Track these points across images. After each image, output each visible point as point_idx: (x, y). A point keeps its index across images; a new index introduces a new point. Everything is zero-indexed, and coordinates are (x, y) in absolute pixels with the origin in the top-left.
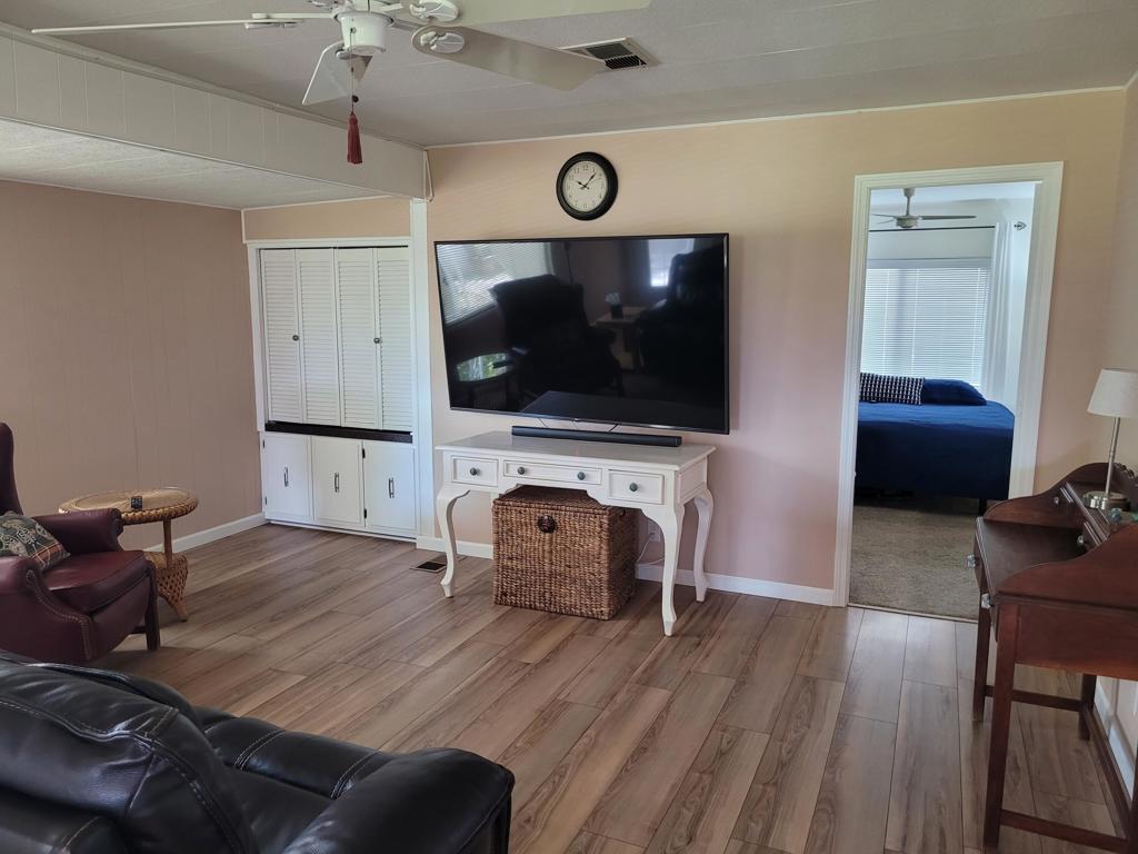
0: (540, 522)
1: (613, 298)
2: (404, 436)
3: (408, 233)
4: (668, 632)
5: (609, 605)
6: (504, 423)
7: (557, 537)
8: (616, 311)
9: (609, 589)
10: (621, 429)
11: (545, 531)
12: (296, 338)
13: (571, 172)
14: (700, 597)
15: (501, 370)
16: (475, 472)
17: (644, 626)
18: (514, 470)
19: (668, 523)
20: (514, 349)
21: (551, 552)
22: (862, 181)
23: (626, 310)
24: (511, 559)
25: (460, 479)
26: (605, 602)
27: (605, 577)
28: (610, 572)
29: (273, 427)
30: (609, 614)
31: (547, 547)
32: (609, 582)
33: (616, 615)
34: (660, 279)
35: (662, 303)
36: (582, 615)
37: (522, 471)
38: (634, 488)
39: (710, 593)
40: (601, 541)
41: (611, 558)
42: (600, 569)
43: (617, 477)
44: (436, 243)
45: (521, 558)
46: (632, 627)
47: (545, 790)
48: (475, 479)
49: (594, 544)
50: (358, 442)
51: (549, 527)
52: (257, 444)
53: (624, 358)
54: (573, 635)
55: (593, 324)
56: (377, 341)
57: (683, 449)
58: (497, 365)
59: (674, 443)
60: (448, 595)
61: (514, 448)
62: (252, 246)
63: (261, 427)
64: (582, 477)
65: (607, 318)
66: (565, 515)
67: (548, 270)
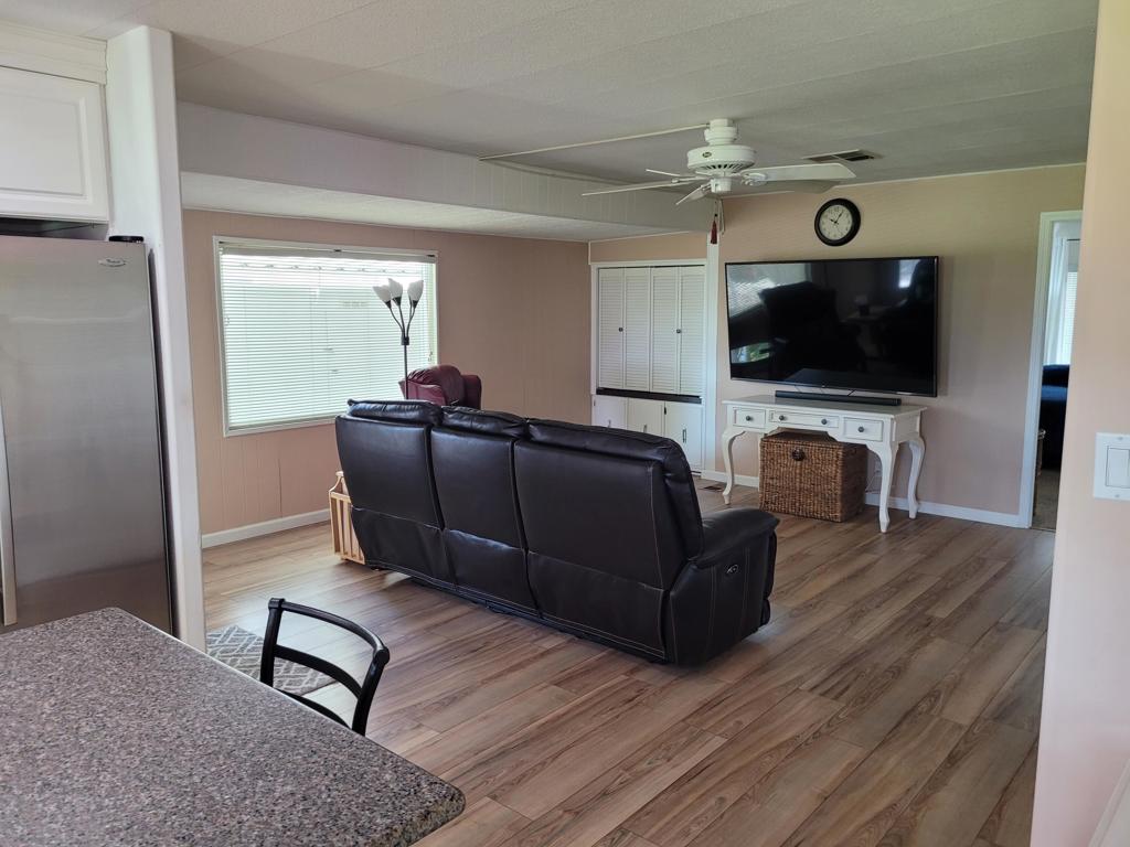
0: (794, 454)
1: (861, 300)
2: (695, 399)
3: (705, 256)
4: (883, 529)
5: (841, 512)
6: (770, 389)
7: (806, 464)
8: (864, 310)
9: (842, 501)
10: (857, 393)
11: (797, 460)
12: (621, 330)
13: (826, 213)
14: (912, 515)
15: (767, 355)
16: (749, 419)
17: (866, 527)
18: (777, 418)
19: (886, 456)
20: (778, 340)
21: (801, 475)
22: (1046, 217)
23: (873, 310)
24: (772, 478)
25: (738, 423)
26: (839, 509)
27: (839, 492)
28: (842, 490)
29: (602, 391)
30: (841, 518)
31: (798, 471)
32: (843, 496)
33: (845, 520)
34: (905, 283)
35: (904, 302)
36: (821, 518)
37: (782, 418)
38: (861, 430)
39: (919, 515)
40: (837, 467)
41: (845, 479)
42: (836, 486)
43: (849, 422)
44: (726, 264)
45: (778, 478)
46: (858, 527)
47: (793, 584)
48: (749, 423)
49: (834, 470)
50: (661, 403)
51: (801, 457)
52: (590, 404)
53: (869, 347)
54: (815, 527)
55: (843, 321)
56: (679, 332)
57: (902, 407)
58: (763, 352)
59: (896, 403)
60: (727, 502)
61: (776, 403)
62: (594, 266)
63: (593, 391)
64: (824, 422)
65: (856, 315)
66: (812, 448)
67: (807, 277)
